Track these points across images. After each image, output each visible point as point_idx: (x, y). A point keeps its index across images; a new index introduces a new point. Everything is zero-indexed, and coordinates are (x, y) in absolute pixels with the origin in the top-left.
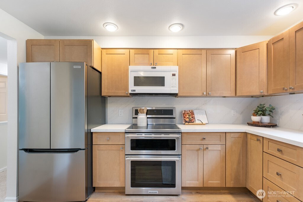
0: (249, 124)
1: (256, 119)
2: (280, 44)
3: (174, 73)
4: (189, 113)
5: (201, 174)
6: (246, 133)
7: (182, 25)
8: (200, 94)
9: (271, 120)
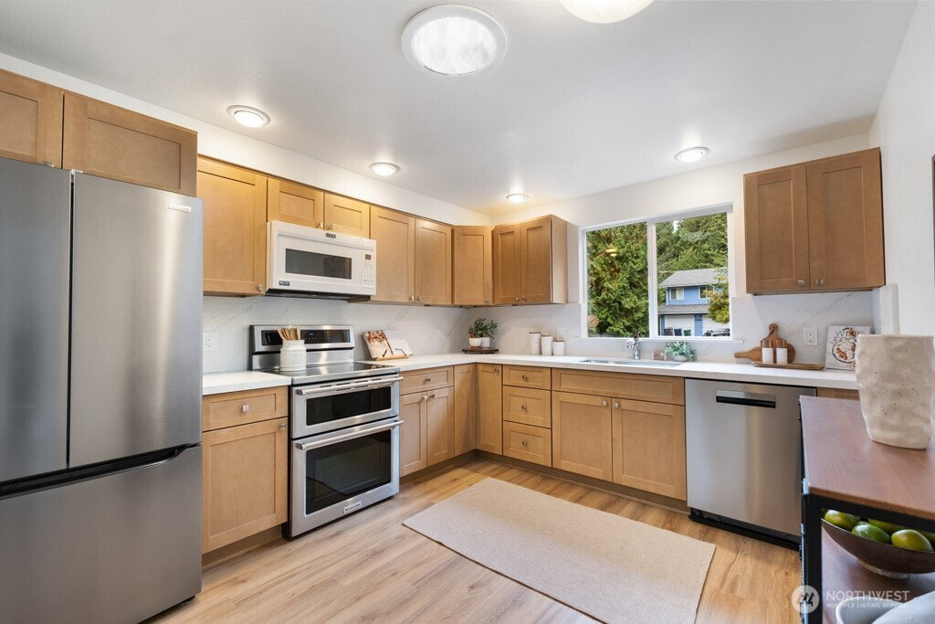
0: (465, 351)
1: (475, 342)
2: (510, 238)
3: (368, 253)
4: (378, 335)
5: (424, 445)
6: (476, 364)
7: (398, 168)
8: (406, 300)
9: (491, 342)
